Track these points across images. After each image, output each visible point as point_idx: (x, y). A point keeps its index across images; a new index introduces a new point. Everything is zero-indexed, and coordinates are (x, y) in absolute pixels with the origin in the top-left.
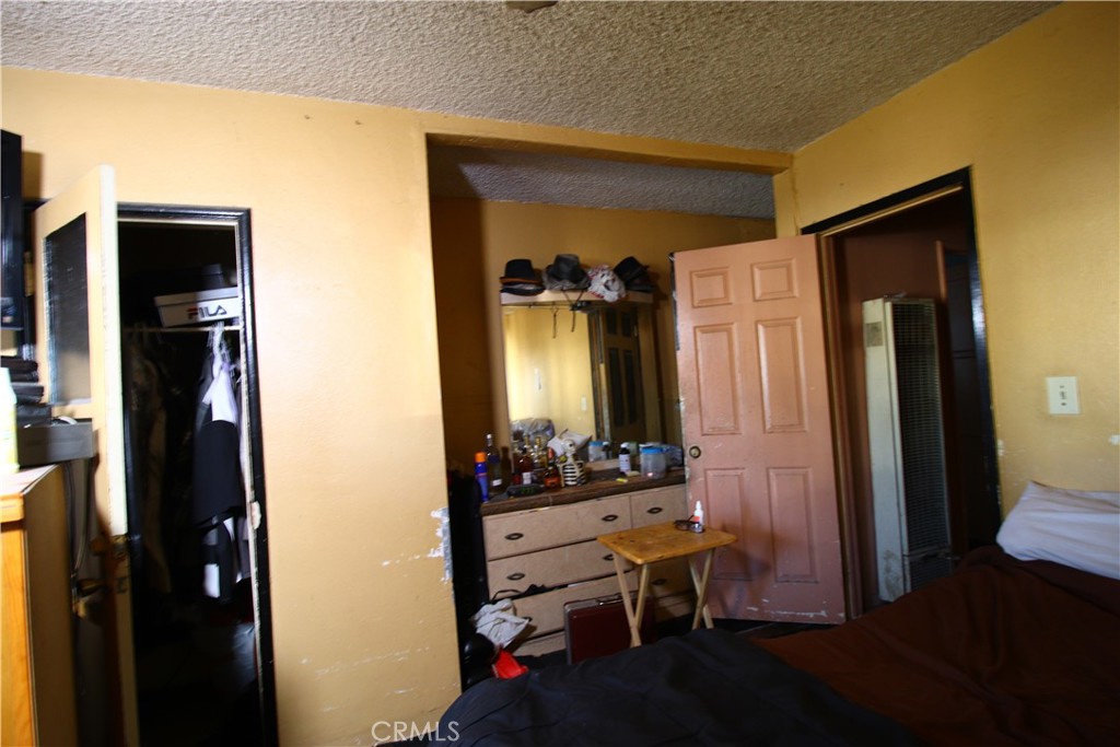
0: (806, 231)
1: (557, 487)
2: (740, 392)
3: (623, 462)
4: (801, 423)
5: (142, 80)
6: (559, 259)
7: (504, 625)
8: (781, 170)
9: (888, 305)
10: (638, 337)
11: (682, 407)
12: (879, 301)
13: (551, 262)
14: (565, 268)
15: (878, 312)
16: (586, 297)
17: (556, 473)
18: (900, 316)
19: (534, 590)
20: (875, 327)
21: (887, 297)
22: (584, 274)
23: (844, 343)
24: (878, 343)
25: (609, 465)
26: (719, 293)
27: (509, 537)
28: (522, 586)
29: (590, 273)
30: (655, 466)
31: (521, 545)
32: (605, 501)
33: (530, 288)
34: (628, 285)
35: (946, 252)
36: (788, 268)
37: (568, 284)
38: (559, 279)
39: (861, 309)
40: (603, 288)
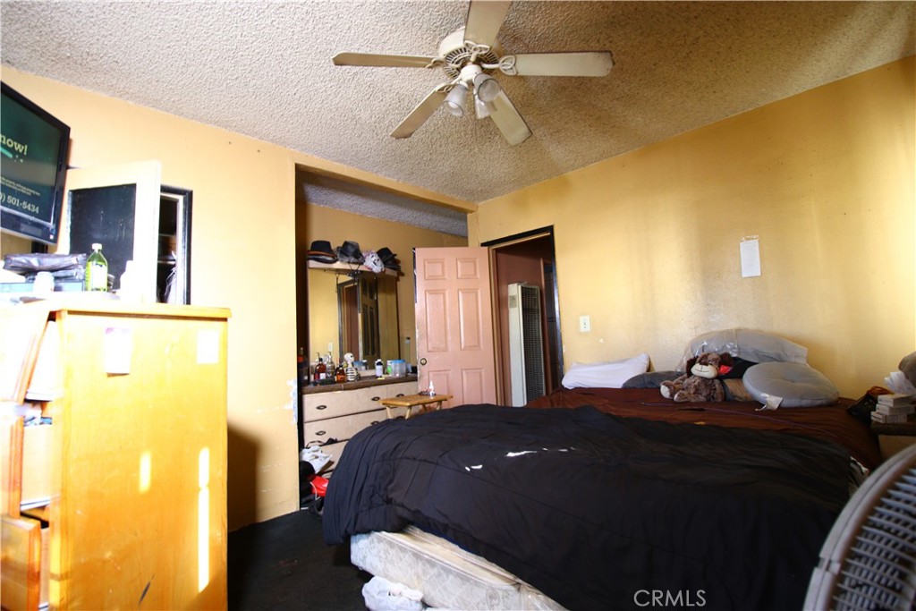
0: (483, 245)
1: (344, 381)
2: (448, 328)
3: (378, 370)
4: (479, 345)
5: (131, 103)
6: (346, 244)
7: (318, 460)
8: (472, 212)
9: (520, 287)
10: (377, 301)
11: (417, 336)
12: (516, 285)
13: (341, 245)
14: (351, 250)
15: (515, 290)
16: (362, 268)
17: (342, 372)
18: (525, 292)
19: (331, 442)
20: (513, 298)
21: (519, 282)
22: (361, 255)
23: (500, 304)
24: (515, 306)
25: (370, 373)
26: (440, 273)
27: (319, 408)
28: (324, 439)
29: (364, 254)
30: (401, 371)
31: (324, 413)
32: (372, 388)
33: (330, 259)
34: (385, 263)
35: (544, 264)
36: (475, 262)
37: (353, 259)
38: (347, 256)
39: (507, 287)
40: (373, 264)
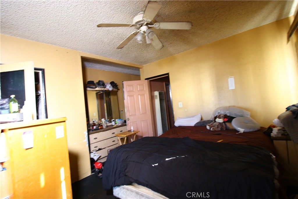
0: (146, 79)
1: (102, 128)
2: (136, 107)
3: (113, 123)
4: (146, 113)
5: (19, 38)
6: (99, 81)
7: (95, 156)
8: (141, 68)
9: (158, 92)
11: (126, 111)
12: (157, 91)
13: (98, 81)
14: (101, 83)
15: (157, 93)
16: (105, 89)
17: (102, 126)
18: (160, 94)
19: (100, 149)
20: (156, 96)
21: (158, 91)
22: (105, 85)
23: (152, 98)
24: (157, 99)
25: (110, 124)
26: (132, 89)
27: (95, 139)
28: (97, 149)
29: (106, 84)
30: (121, 123)
31: (97, 140)
32: (112, 130)
33: (94, 87)
34: (113, 87)
35: (165, 84)
36: (143, 85)
37: (102, 87)
38: (100, 85)
39: (154, 93)
40: (109, 87)
